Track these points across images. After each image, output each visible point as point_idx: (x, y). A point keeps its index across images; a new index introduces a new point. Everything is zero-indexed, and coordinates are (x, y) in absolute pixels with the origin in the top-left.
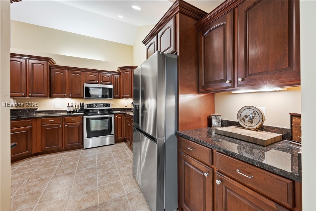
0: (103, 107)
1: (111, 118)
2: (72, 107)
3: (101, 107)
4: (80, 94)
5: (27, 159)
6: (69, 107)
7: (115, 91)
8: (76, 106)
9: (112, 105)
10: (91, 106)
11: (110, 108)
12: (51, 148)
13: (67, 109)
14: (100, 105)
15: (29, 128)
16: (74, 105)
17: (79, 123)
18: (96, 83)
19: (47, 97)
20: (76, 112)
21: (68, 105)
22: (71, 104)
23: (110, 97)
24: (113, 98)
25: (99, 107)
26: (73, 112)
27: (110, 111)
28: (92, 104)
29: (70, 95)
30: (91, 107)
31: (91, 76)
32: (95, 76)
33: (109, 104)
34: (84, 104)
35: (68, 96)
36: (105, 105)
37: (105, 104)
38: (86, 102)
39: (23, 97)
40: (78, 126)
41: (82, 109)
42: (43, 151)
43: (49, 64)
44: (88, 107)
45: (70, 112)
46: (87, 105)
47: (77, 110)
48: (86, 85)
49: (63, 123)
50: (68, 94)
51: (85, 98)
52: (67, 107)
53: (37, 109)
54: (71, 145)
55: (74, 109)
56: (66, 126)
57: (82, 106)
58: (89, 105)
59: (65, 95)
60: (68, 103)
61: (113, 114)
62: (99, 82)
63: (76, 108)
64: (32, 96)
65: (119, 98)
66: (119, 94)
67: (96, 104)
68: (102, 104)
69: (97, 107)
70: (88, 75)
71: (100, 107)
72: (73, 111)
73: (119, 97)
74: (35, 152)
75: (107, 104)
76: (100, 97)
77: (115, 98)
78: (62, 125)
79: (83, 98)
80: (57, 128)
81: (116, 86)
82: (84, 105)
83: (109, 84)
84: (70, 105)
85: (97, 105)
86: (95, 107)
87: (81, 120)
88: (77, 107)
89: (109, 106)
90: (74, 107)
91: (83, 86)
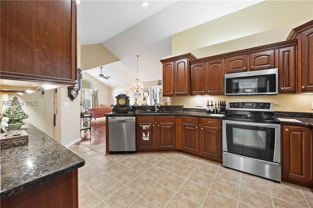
0: (256, 108)
1: (273, 130)
2: (212, 105)
3: (253, 108)
4: (220, 90)
5: (172, 152)
6: (209, 106)
7: (281, 79)
8: (216, 104)
9: (276, 105)
10: (236, 106)
11: (271, 110)
12: (189, 149)
13: (207, 108)
14: (251, 104)
15: (173, 124)
17: (217, 128)
18: (243, 70)
19: (187, 94)
20: (217, 113)
21: (208, 104)
22: (211, 102)
23: (270, 92)
24: (276, 93)
25: (249, 108)
27: (272, 116)
28: (237, 103)
29: (208, 91)
30: (235, 108)
31: (235, 62)
32: (241, 61)
33: (269, 104)
34: (225, 102)
35: (206, 93)
36: (258, 105)
37: (260, 103)
38: (228, 101)
39: (172, 95)
40: (215, 132)
42: (183, 149)
43: (189, 60)
44: (231, 107)
45: (209, 112)
46: (230, 103)
47: (217, 110)
48: (227, 76)
49: (200, 124)
50: (206, 90)
51: (225, 94)
52: (207, 106)
53: (183, 106)
54: (209, 154)
55: (214, 109)
56: (202, 129)
59: (203, 91)
60: (208, 101)
61: (279, 123)
62: (248, 68)
63: (216, 108)
64: (178, 94)
65: (294, 92)
66: (292, 83)
68: (254, 103)
69: (245, 108)
70: (231, 62)
71: (251, 108)
72: (213, 111)
73: (293, 90)
74: (178, 149)
75: (265, 104)
76: (250, 92)
77: (281, 92)
78: (199, 127)
79: (223, 94)
80: (194, 129)
81: (286, 69)
82: (225, 104)
85: (245, 104)
86: (242, 108)
87: (220, 124)
88: (217, 106)
89: (269, 108)
90: (214, 106)
91: (223, 78)
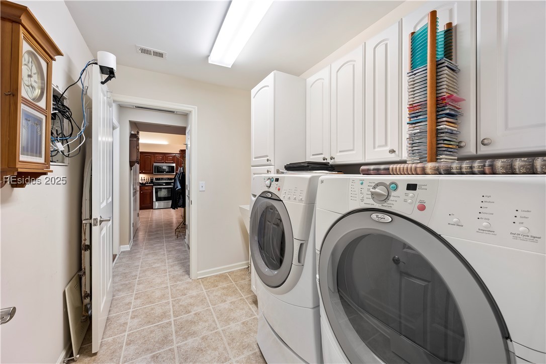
16: (146, 179)
26: (145, 183)
41: (152, 181)
57: (152, 180)
58: (157, 179)
67: (162, 178)
83: (173, 163)
84: (143, 179)
